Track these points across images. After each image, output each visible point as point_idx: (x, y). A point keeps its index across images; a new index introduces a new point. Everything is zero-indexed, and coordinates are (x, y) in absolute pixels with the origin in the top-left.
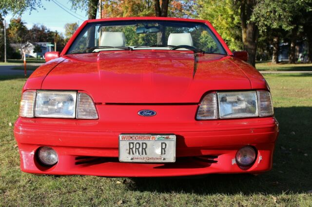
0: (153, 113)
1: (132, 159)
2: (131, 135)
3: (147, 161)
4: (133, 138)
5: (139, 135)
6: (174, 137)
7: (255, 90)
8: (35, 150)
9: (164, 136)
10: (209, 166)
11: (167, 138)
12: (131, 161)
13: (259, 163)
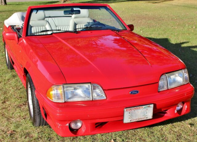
0: (137, 92)
1: (131, 121)
2: (131, 108)
3: (138, 120)
4: (132, 109)
5: (134, 108)
6: (152, 106)
7: (181, 69)
8: (69, 123)
9: (147, 106)
10: (164, 116)
11: (149, 106)
12: (130, 122)
13: (186, 109)
